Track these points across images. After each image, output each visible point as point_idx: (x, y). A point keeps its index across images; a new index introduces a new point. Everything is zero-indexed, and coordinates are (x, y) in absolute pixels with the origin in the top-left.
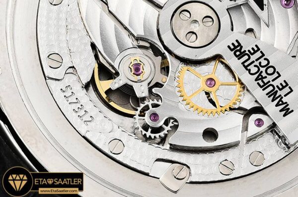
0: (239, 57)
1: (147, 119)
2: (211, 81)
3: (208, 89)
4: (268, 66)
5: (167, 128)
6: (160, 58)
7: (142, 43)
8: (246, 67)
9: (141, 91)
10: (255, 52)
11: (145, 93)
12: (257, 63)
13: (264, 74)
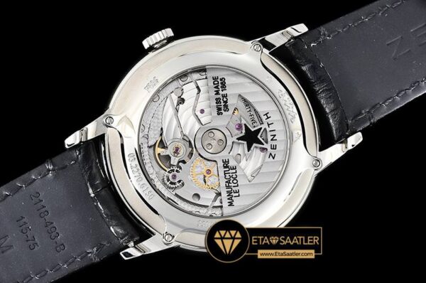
0: (225, 167)
1: (170, 175)
2: (209, 172)
3: (206, 174)
4: (235, 179)
5: (178, 184)
6: (191, 149)
7: (185, 138)
8: (225, 174)
9: (174, 161)
10: (233, 169)
11: (175, 164)
12: (231, 175)
13: (231, 182)
